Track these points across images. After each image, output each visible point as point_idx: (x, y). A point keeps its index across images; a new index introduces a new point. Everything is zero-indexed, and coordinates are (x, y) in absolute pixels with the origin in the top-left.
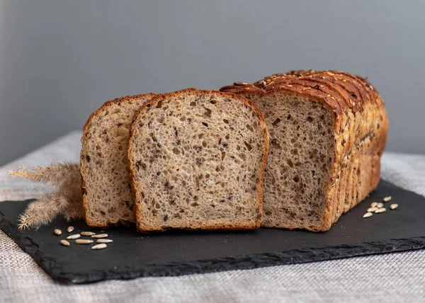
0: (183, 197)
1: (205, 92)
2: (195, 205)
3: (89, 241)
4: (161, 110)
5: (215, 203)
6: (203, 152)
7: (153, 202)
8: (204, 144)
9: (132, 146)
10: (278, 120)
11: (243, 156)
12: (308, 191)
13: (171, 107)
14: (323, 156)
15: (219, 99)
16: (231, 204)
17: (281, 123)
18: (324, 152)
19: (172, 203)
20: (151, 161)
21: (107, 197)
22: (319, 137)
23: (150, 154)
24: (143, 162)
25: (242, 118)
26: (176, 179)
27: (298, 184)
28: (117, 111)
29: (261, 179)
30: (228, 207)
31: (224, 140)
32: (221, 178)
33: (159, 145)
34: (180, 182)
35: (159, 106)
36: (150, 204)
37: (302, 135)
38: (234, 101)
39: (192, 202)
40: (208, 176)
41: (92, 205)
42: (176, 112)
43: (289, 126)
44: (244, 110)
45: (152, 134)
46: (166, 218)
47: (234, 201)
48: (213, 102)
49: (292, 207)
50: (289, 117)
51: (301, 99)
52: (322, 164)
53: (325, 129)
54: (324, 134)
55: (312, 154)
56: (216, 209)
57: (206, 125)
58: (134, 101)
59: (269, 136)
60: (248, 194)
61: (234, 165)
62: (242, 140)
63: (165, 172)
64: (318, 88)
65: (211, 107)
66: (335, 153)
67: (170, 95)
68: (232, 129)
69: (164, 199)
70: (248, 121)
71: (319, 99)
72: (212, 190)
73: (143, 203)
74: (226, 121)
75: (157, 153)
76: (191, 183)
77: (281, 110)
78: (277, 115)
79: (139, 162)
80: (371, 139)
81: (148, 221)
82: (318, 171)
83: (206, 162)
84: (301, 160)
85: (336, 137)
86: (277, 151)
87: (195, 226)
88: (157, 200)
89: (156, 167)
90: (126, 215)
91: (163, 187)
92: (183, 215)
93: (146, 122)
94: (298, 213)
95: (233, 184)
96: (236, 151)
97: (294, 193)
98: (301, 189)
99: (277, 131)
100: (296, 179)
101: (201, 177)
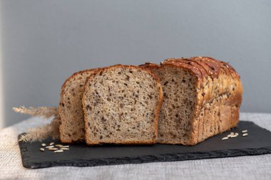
0: (111, 125)
1: (126, 66)
2: (118, 130)
3: (56, 149)
4: (102, 77)
5: (130, 129)
6: (124, 100)
7: (95, 128)
8: (125, 96)
9: (85, 97)
10: (167, 82)
11: (147, 103)
12: (183, 123)
13: (107, 75)
14: (191, 102)
15: (134, 70)
16: (139, 130)
17: (169, 84)
18: (191, 99)
19: (105, 129)
20: (95, 105)
22: (189, 91)
23: (94, 102)
24: (90, 106)
25: (147, 81)
26: (108, 115)
27: (178, 118)
28: (80, 78)
29: (157, 116)
30: (137, 131)
32: (134, 115)
33: (100, 97)
34: (110, 117)
35: (101, 75)
36: (93, 129)
37: (180, 90)
38: (143, 71)
39: (117, 128)
40: (126, 114)
41: (64, 131)
42: (110, 78)
43: (173, 85)
44: (148, 76)
45: (96, 90)
46: (101, 137)
47: (141, 128)
48: (131, 72)
49: (175, 132)
50: (173, 80)
51: (179, 69)
52: (190, 106)
53: (192, 87)
54: (191, 89)
55: (185, 101)
56: (130, 132)
57: (126, 85)
59: (161, 91)
60: (149, 124)
61: (141, 107)
62: (146, 93)
63: (102, 112)
64: (189, 63)
65: (130, 75)
66: (197, 100)
67: (107, 68)
68: (141, 87)
69: (101, 127)
70: (150, 83)
71: (188, 69)
72: (129, 121)
73: (89, 129)
74: (138, 83)
75: (98, 101)
76: (117, 118)
77: (168, 77)
78: (166, 80)
79: (88, 106)
80: (228, 96)
81: (91, 139)
82: (188, 110)
83: (125, 106)
84: (180, 105)
85: (198, 91)
86: (166, 100)
87: (118, 142)
88: (97, 127)
89: (97, 108)
91: (100, 120)
92: (111, 136)
93: (93, 83)
94: (178, 135)
95: (140, 119)
96: (142, 99)
97: (175, 124)
98: (179, 121)
99: (166, 88)
100: (177, 116)
101: (122, 114)
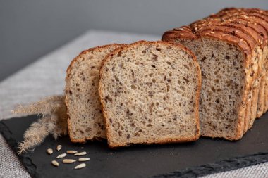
0: (140, 120)
1: (152, 42)
2: (150, 125)
3: (73, 161)
4: (121, 58)
5: (164, 124)
6: (154, 87)
7: (119, 126)
8: (154, 81)
9: (101, 86)
10: (205, 58)
11: (183, 88)
12: (226, 110)
13: (128, 55)
14: (237, 85)
15: (163, 47)
16: (176, 124)
17: (207, 60)
18: (238, 82)
19: (133, 125)
20: (116, 96)
21: (85, 121)
22: (234, 71)
23: (115, 91)
24: (110, 96)
25: (180, 60)
26: (134, 108)
27: (219, 105)
28: (91, 58)
29: (197, 104)
30: (174, 126)
31: (168, 77)
32: (168, 105)
33: (121, 84)
34: (137, 110)
35: (119, 55)
36: (116, 127)
37: (222, 69)
38: (174, 48)
39: (147, 123)
40: (158, 104)
41: (74, 127)
42: (132, 59)
43: (213, 62)
44: (182, 54)
45: (115, 76)
46: (128, 137)
47: (178, 121)
48: (159, 50)
49: (215, 121)
50: (213, 56)
51: (221, 43)
52: (236, 91)
53: (238, 65)
54: (237, 68)
55: (229, 83)
56: (165, 127)
57: (154, 66)
58: (102, 50)
60: (188, 115)
61: (177, 95)
62: (181, 76)
63: (126, 103)
64: (233, 34)
65: (158, 53)
66: (245, 83)
68: (173, 68)
69: (127, 123)
70: (185, 62)
71: (234, 43)
72: (162, 114)
73: (111, 126)
74: (169, 63)
75: (120, 90)
76: (146, 110)
77: (206, 51)
78: (204, 55)
79: (107, 97)
81: (115, 140)
82: (233, 95)
83: (156, 94)
84: (221, 87)
85: (246, 71)
87: (151, 141)
88: (122, 124)
89: (119, 100)
90: (99, 133)
91: (125, 114)
92: (141, 134)
93: (110, 67)
94: (218, 126)
95: (177, 109)
96: (177, 84)
97: (215, 112)
98: (221, 108)
100: (218, 101)
101: (153, 105)
